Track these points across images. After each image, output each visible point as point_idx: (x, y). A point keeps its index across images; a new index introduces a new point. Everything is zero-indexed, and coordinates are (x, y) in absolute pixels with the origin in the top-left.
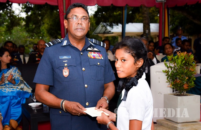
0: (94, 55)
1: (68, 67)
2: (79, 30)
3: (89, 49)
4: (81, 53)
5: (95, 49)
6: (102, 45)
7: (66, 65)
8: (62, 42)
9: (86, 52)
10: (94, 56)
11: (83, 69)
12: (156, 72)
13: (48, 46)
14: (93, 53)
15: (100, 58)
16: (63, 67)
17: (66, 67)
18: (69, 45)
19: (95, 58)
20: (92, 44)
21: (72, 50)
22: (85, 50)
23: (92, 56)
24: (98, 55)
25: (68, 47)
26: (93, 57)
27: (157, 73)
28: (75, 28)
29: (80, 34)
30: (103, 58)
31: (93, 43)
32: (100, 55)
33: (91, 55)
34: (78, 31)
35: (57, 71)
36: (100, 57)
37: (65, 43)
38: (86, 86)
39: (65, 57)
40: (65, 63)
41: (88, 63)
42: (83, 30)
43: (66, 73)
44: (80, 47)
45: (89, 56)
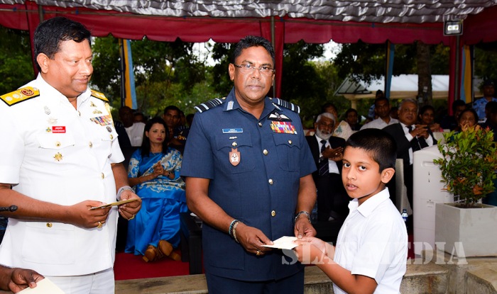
0: (281, 126)
1: (239, 147)
2: (254, 88)
3: (272, 116)
4: (260, 124)
5: (283, 116)
6: (293, 109)
7: (234, 144)
8: (225, 103)
9: (267, 121)
10: (281, 129)
11: (265, 151)
12: (424, 162)
13: (201, 111)
14: (279, 122)
15: (291, 132)
16: (230, 148)
17: (235, 147)
18: (237, 109)
19: (283, 133)
20: (278, 107)
21: (243, 118)
22: (265, 118)
23: (278, 129)
24: (288, 126)
25: (237, 113)
26: (279, 131)
27: (426, 165)
28: (248, 84)
29: (254, 95)
30: (296, 133)
31: (278, 105)
32: (291, 127)
33: (277, 126)
34: (251, 90)
35: (219, 154)
36: (291, 130)
37: (230, 106)
38: (270, 181)
39: (232, 131)
40: (233, 141)
41: (272, 142)
42: (261, 88)
43: (235, 158)
44: (256, 113)
45: (273, 128)
